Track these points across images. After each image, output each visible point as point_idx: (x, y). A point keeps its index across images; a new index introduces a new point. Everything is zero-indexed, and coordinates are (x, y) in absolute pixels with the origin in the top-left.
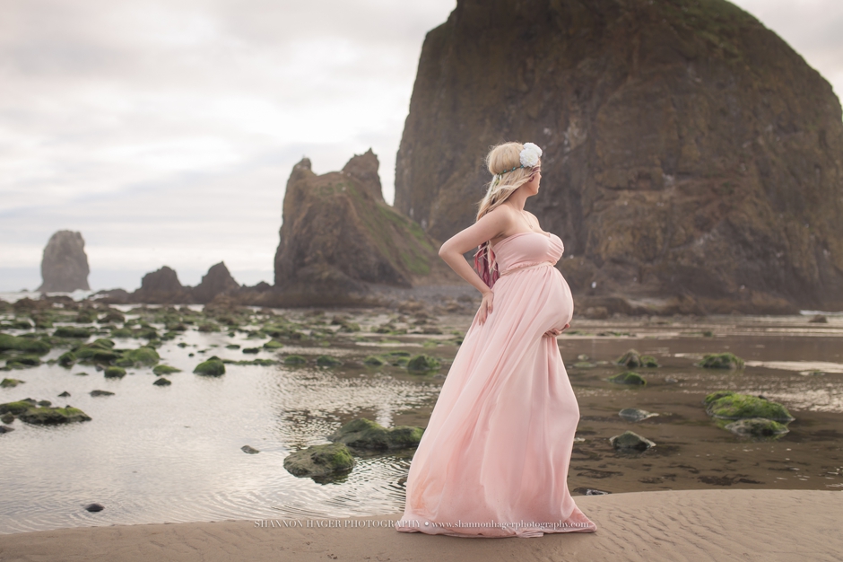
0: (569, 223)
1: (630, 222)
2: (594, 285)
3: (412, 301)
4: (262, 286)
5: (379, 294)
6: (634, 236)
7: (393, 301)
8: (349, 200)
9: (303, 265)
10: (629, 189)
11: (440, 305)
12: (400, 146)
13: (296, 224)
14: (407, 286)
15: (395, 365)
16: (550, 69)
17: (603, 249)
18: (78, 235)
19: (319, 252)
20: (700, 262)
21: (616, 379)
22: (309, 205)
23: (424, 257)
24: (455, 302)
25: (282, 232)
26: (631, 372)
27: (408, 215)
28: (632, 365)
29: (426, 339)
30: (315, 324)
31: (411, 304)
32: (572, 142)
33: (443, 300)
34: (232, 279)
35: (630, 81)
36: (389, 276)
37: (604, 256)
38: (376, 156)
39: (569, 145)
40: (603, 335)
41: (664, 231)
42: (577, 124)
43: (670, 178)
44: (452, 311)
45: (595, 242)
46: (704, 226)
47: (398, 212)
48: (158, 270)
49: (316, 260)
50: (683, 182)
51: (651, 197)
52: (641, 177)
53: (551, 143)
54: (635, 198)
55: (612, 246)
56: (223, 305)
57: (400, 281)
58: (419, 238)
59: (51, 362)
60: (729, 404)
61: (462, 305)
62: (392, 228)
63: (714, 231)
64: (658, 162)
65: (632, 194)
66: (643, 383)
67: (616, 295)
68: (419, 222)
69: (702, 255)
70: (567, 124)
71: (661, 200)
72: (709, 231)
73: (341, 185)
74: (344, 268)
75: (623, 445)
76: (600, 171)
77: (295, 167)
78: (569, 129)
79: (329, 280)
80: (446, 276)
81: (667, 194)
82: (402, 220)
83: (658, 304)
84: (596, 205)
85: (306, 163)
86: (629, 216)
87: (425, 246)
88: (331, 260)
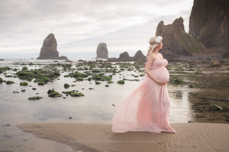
3: (192, 60)
5: (182, 58)
7: (186, 60)
8: (174, 32)
11: (200, 61)
12: (191, 15)
14: (191, 56)
18: (105, 44)
19: (166, 47)
22: (163, 34)
23: (197, 47)
24: (205, 60)
27: (193, 35)
33: (202, 59)
34: (143, 54)
36: (186, 53)
38: (182, 19)
44: (203, 63)
48: (124, 53)
49: (164, 49)
56: (138, 62)
57: (189, 54)
58: (195, 42)
59: (86, 80)
61: (207, 61)
62: (187, 39)
68: (196, 37)
73: (172, 28)
74: (173, 51)
75: (212, 109)
77: (159, 24)
79: (168, 54)
80: (203, 52)
85: (162, 22)
87: (197, 44)
88: (169, 49)
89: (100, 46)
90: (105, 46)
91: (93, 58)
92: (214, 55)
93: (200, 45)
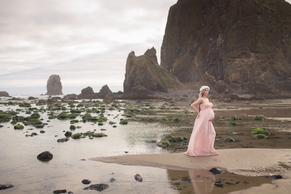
0: (219, 69)
1: (239, 69)
2: (227, 90)
3: (168, 97)
4: (120, 93)
5: (157, 95)
6: (240, 73)
7: (162, 97)
8: (147, 65)
9: (133, 86)
10: (239, 58)
11: (177, 98)
12: (162, 45)
13: (130, 73)
14: (166, 92)
15: (170, 120)
16: (212, 19)
17: (230, 78)
18: (58, 76)
19: (138, 82)
20: (263, 81)
21: (229, 124)
22: (134, 66)
23: (171, 82)
24: (182, 97)
25: (126, 75)
26: (234, 122)
27: (166, 68)
28: (235, 119)
29: (176, 111)
30: (141, 106)
31: (168, 98)
32: (219, 42)
33: (178, 96)
34: (110, 90)
35: (239, 22)
36: (160, 89)
37: (230, 80)
38: (155, 49)
39: (218, 44)
40: (228, 109)
41: (251, 71)
42: (221, 36)
43: (252, 54)
44: (181, 100)
45: (228, 76)
46: (264, 69)
47: (162, 67)
48: (86, 88)
49: (137, 84)
50: (257, 55)
51: (246, 60)
52: (242, 54)
53: (212, 43)
54: (240, 61)
55: (233, 77)
57: (164, 90)
58: (170, 76)
60: (255, 131)
61: (184, 98)
62: (161, 73)
63: (268, 71)
64: (248, 49)
65: (240, 59)
66: (236, 125)
67: (234, 94)
68: (169, 70)
69: (264, 79)
70: (218, 37)
71: (249, 61)
72: (266, 71)
73: (144, 60)
74: (146, 87)
75: (227, 140)
76: (229, 52)
77: (129, 54)
78: (218, 38)
79: (142, 90)
80: (179, 88)
81: (251, 59)
82: (164, 70)
83: (248, 96)
84: (227, 63)
85: (133, 53)
86: (239, 67)
87: (172, 78)
88: (142, 84)
89: (52, 79)
90: (58, 78)
91: (42, 95)
92: (190, 91)
93: (175, 79)
